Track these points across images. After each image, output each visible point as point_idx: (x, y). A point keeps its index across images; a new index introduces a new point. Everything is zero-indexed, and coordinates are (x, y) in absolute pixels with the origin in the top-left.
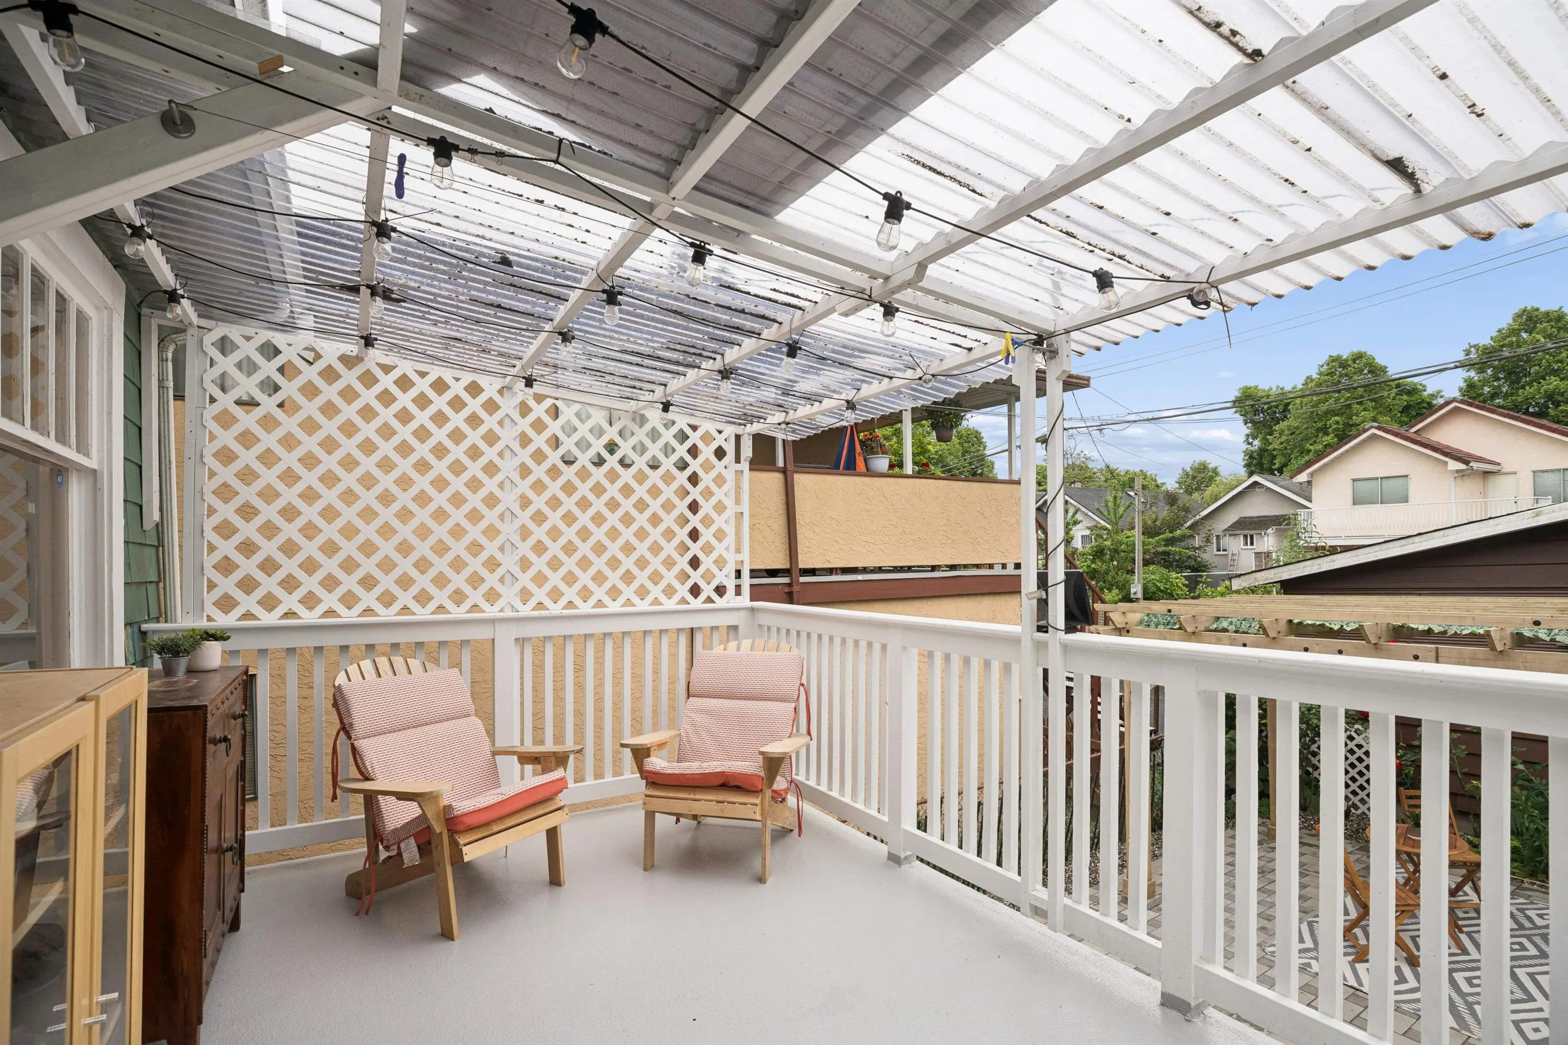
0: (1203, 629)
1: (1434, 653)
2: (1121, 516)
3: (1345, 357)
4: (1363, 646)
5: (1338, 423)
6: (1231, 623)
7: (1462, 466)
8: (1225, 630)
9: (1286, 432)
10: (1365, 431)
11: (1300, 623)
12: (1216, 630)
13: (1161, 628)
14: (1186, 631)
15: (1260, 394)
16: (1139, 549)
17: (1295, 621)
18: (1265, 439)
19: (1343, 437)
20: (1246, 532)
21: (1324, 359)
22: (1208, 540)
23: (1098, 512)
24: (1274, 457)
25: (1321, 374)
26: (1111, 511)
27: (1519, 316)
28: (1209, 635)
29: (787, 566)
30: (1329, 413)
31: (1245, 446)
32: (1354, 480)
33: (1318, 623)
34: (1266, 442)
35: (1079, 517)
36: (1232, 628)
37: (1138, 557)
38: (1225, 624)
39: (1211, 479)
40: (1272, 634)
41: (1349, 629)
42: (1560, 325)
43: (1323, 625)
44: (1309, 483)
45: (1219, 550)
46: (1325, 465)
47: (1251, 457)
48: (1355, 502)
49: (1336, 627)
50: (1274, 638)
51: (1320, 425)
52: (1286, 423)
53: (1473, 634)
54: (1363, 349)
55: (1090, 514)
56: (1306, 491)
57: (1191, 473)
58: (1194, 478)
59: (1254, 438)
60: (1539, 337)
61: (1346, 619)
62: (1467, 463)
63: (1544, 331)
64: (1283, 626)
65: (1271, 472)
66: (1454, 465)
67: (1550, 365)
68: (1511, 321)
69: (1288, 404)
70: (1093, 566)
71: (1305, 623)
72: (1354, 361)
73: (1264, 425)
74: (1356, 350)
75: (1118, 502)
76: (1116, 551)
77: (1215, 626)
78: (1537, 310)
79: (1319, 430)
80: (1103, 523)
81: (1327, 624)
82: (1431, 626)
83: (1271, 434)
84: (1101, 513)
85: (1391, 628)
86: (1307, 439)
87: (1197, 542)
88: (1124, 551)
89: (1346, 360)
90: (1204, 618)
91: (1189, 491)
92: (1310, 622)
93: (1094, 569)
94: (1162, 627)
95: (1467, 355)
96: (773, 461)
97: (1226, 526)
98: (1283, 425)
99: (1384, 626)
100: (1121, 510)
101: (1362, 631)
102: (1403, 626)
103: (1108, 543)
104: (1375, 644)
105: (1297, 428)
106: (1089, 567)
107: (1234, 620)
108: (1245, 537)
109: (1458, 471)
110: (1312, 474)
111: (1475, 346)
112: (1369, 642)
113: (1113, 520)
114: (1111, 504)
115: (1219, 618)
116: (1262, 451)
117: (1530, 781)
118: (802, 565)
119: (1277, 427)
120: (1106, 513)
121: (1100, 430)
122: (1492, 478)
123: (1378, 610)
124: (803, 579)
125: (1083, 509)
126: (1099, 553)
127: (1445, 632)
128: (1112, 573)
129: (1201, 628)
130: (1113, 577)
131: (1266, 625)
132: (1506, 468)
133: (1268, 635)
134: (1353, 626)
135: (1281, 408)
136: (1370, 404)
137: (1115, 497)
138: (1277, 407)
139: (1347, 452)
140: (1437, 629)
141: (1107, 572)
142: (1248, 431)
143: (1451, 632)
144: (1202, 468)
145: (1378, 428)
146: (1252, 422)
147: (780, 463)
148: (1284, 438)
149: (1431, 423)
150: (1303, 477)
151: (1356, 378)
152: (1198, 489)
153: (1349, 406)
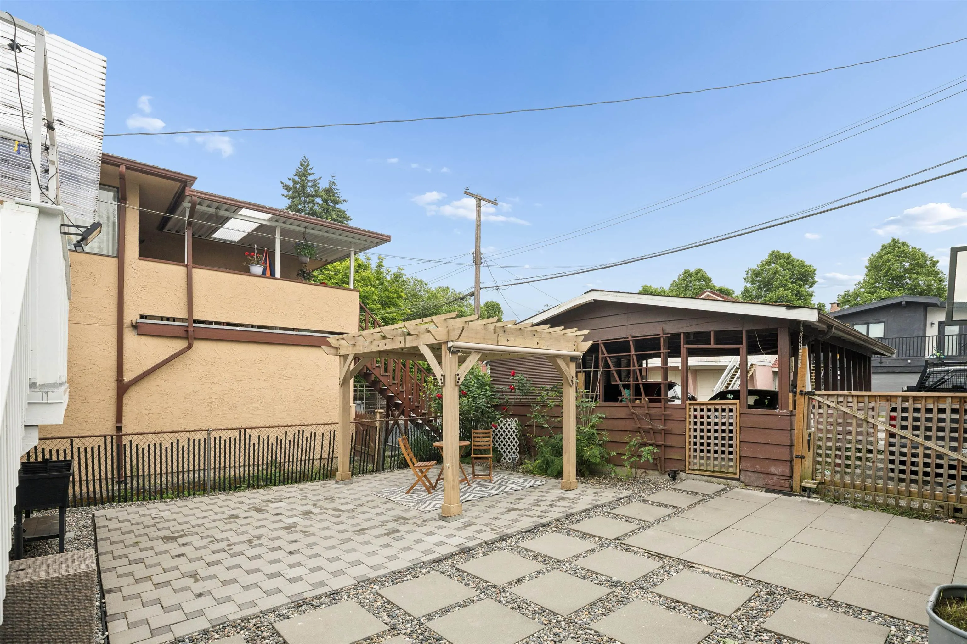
3: (691, 271)
21: (681, 271)
25: (679, 279)
27: (771, 255)
29: (187, 317)
42: (788, 261)
54: (701, 268)
60: (778, 266)
63: (781, 263)
67: (781, 282)
68: (767, 258)
72: (696, 274)
74: (698, 268)
78: (779, 252)
89: (692, 273)
95: (747, 274)
96: (184, 262)
111: (751, 270)
118: (195, 318)
124: (195, 325)
147: (186, 263)
151: (695, 283)
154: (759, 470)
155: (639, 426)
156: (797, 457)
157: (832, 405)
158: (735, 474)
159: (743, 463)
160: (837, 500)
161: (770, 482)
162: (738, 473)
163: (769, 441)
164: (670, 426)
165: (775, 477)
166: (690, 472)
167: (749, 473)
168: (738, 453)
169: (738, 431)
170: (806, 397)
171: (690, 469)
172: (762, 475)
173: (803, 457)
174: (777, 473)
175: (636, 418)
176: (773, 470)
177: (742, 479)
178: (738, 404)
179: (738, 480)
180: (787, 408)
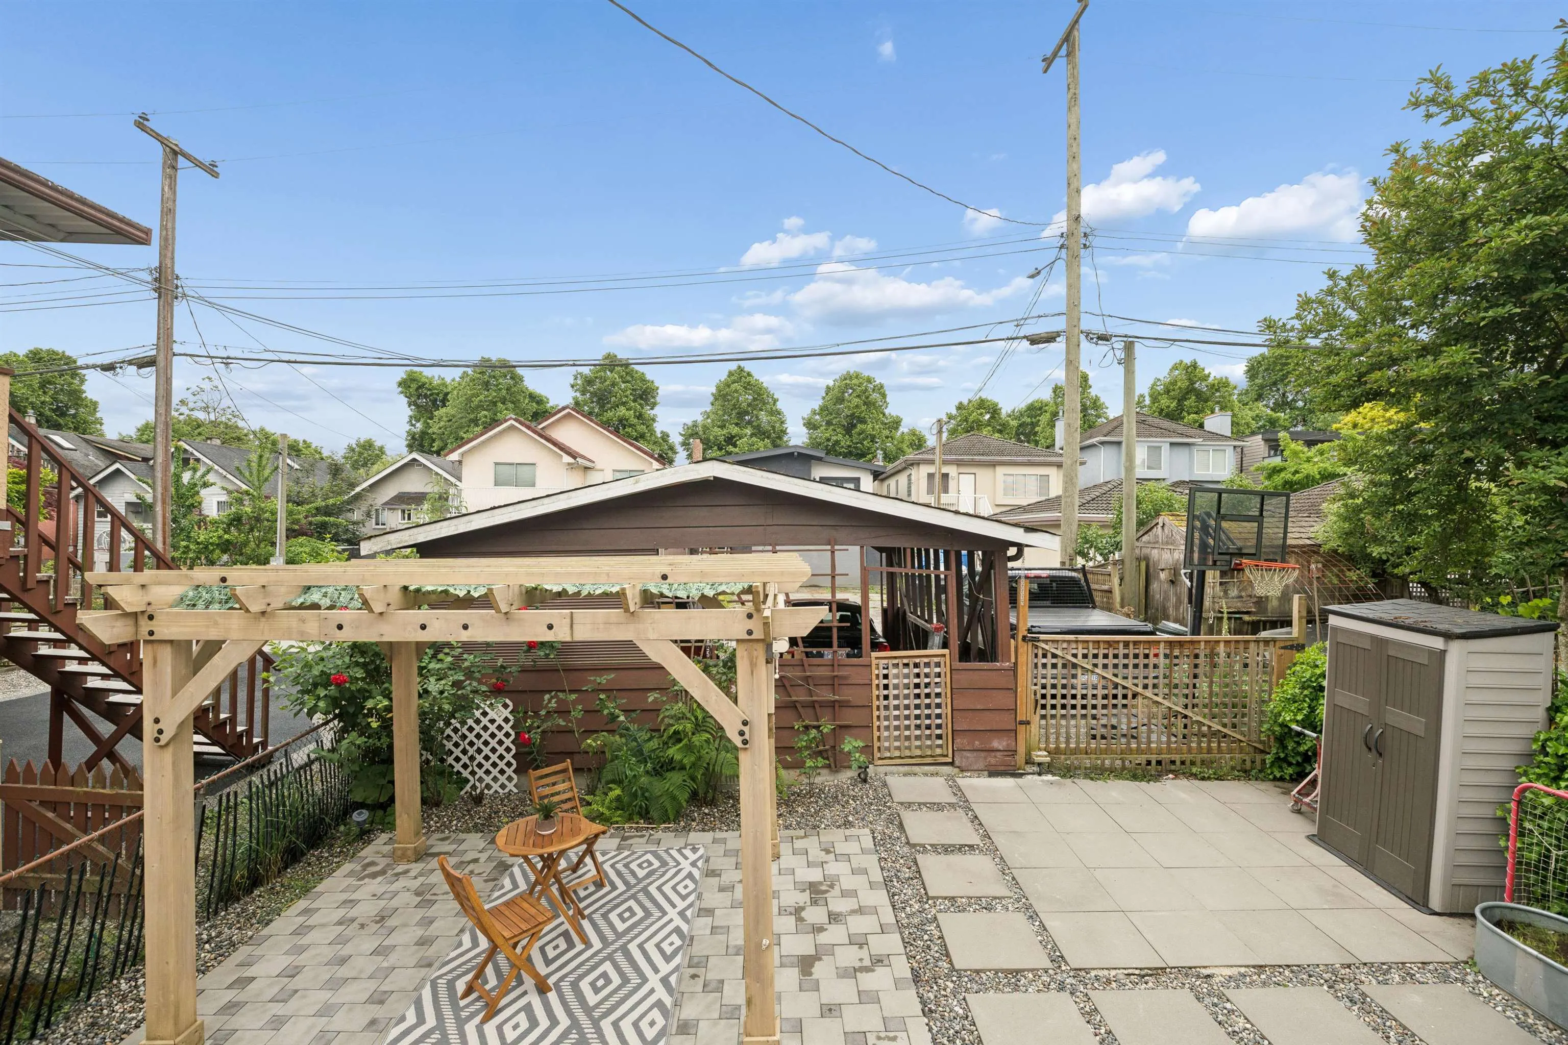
0: (281, 605)
1: (568, 620)
2: (266, 480)
3: (493, 361)
4: (492, 617)
5: (486, 417)
6: (325, 595)
7: (571, 460)
8: (315, 606)
9: (445, 419)
10: (506, 421)
11: (418, 591)
12: (301, 607)
13: (215, 608)
14: (247, 611)
15: (423, 380)
16: (281, 516)
17: (412, 588)
18: (425, 422)
19: (488, 427)
20: (404, 507)
21: (477, 359)
22: (368, 515)
23: (238, 473)
24: (434, 441)
25: (474, 372)
26: (255, 472)
27: (605, 358)
28: (288, 616)
30: (480, 407)
31: (408, 427)
32: (496, 464)
33: (440, 589)
34: (428, 426)
35: (211, 478)
36: (326, 602)
37: (281, 526)
38: (315, 597)
39: (378, 457)
40: (378, 608)
41: (476, 595)
43: (446, 592)
44: (460, 462)
45: (377, 524)
46: (474, 447)
47: (413, 438)
48: (496, 484)
49: (462, 594)
50: (381, 614)
51: (472, 416)
52: (444, 410)
53: (605, 594)
55: (229, 476)
56: (456, 470)
57: (357, 449)
58: (360, 454)
59: (418, 421)
60: (616, 376)
61: (474, 581)
62: (574, 458)
63: (619, 373)
64: (395, 595)
65: (430, 452)
66: (567, 459)
67: (621, 398)
68: (601, 360)
69: (447, 394)
70: (226, 536)
71: (424, 590)
73: (426, 410)
75: (264, 462)
76: (258, 519)
77: (300, 600)
78: (615, 356)
79: (472, 421)
80: (244, 487)
81: (452, 590)
82: (566, 587)
83: (431, 418)
84: (241, 473)
85: (524, 591)
86: (461, 427)
87: (356, 516)
88: (268, 520)
90: (283, 590)
91: (355, 466)
92: (430, 588)
93: (227, 540)
94: (217, 606)
95: (576, 380)
97: (386, 499)
98: (443, 411)
99: (517, 589)
100: (267, 472)
101: (491, 598)
102: (536, 589)
103: (249, 510)
104: (506, 613)
105: (454, 416)
106: (220, 537)
107: (330, 590)
108: (403, 511)
109: (569, 464)
110: (463, 455)
112: (498, 611)
113: (257, 483)
114: (254, 465)
115: (309, 588)
116: (423, 433)
117: (628, 729)
119: (436, 413)
120: (247, 474)
121: (227, 364)
122: (589, 472)
123: (511, 569)
125: (216, 467)
126: (236, 521)
127: (579, 593)
128: (252, 545)
129: (278, 603)
130: (254, 550)
131: (367, 596)
132: (598, 467)
133: (371, 611)
134: (482, 591)
135: (441, 396)
136: (510, 405)
137: (261, 457)
138: (438, 394)
139: (492, 437)
140: (571, 590)
141: (246, 544)
142: (411, 413)
143: (584, 593)
144: (368, 445)
145: (515, 420)
146: (415, 404)
148: (442, 423)
149: (553, 423)
150: (454, 456)
151: (501, 380)
152: (365, 465)
153: (495, 404)
154: (979, 747)
155: (794, 698)
156: (1021, 723)
157: (1059, 652)
158: (947, 756)
159: (958, 740)
160: (1068, 772)
161: (993, 761)
162: (950, 755)
163: (991, 706)
164: (846, 694)
165: (998, 754)
166: (880, 762)
167: (965, 753)
168: (950, 726)
169: (949, 695)
170: (1030, 644)
171: (880, 759)
172: (983, 754)
173: (1028, 723)
174: (1001, 748)
175: (787, 685)
176: (996, 744)
177: (957, 763)
178: (948, 657)
179: (952, 764)
180: (1009, 661)
